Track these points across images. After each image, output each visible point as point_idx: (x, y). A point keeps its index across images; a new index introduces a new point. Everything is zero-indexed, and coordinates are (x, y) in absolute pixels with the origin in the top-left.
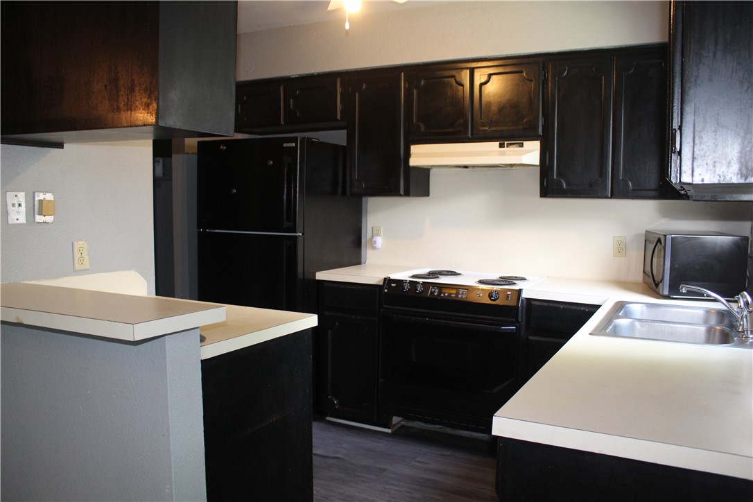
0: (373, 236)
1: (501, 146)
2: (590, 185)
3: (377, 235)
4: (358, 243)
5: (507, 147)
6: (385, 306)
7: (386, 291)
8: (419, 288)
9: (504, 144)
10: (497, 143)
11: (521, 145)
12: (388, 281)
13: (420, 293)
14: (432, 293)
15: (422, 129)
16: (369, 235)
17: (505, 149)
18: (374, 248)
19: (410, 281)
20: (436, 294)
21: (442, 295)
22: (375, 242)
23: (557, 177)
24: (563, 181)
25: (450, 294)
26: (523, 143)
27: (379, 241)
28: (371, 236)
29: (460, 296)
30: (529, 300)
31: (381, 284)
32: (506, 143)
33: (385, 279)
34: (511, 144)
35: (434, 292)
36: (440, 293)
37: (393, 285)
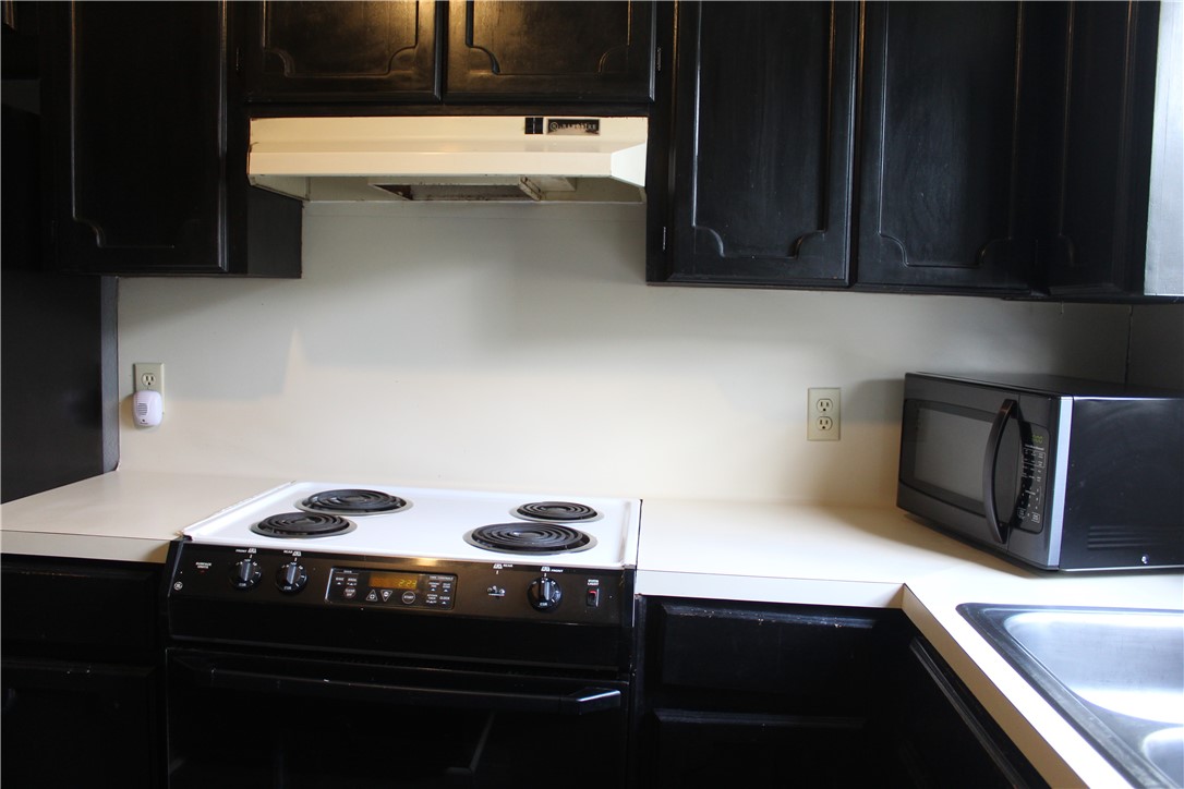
0: (135, 391)
1: (533, 127)
2: (794, 250)
3: (149, 387)
4: (90, 413)
5: (550, 131)
6: (175, 637)
7: (178, 586)
8: (292, 574)
9: (540, 122)
10: (521, 121)
11: (593, 128)
12: (184, 551)
13: (296, 592)
14: (338, 591)
15: (287, 70)
16: (125, 388)
17: (544, 137)
18: (140, 425)
19: (261, 551)
20: (350, 593)
21: (372, 597)
22: (143, 409)
23: (697, 223)
24: (717, 236)
25: (398, 594)
26: (597, 122)
27: (156, 405)
28: (130, 391)
29: (432, 598)
30: (655, 603)
31: (162, 559)
32: (546, 119)
33: (173, 545)
34: (561, 124)
35: (344, 585)
36: (363, 589)
37: (201, 565)
